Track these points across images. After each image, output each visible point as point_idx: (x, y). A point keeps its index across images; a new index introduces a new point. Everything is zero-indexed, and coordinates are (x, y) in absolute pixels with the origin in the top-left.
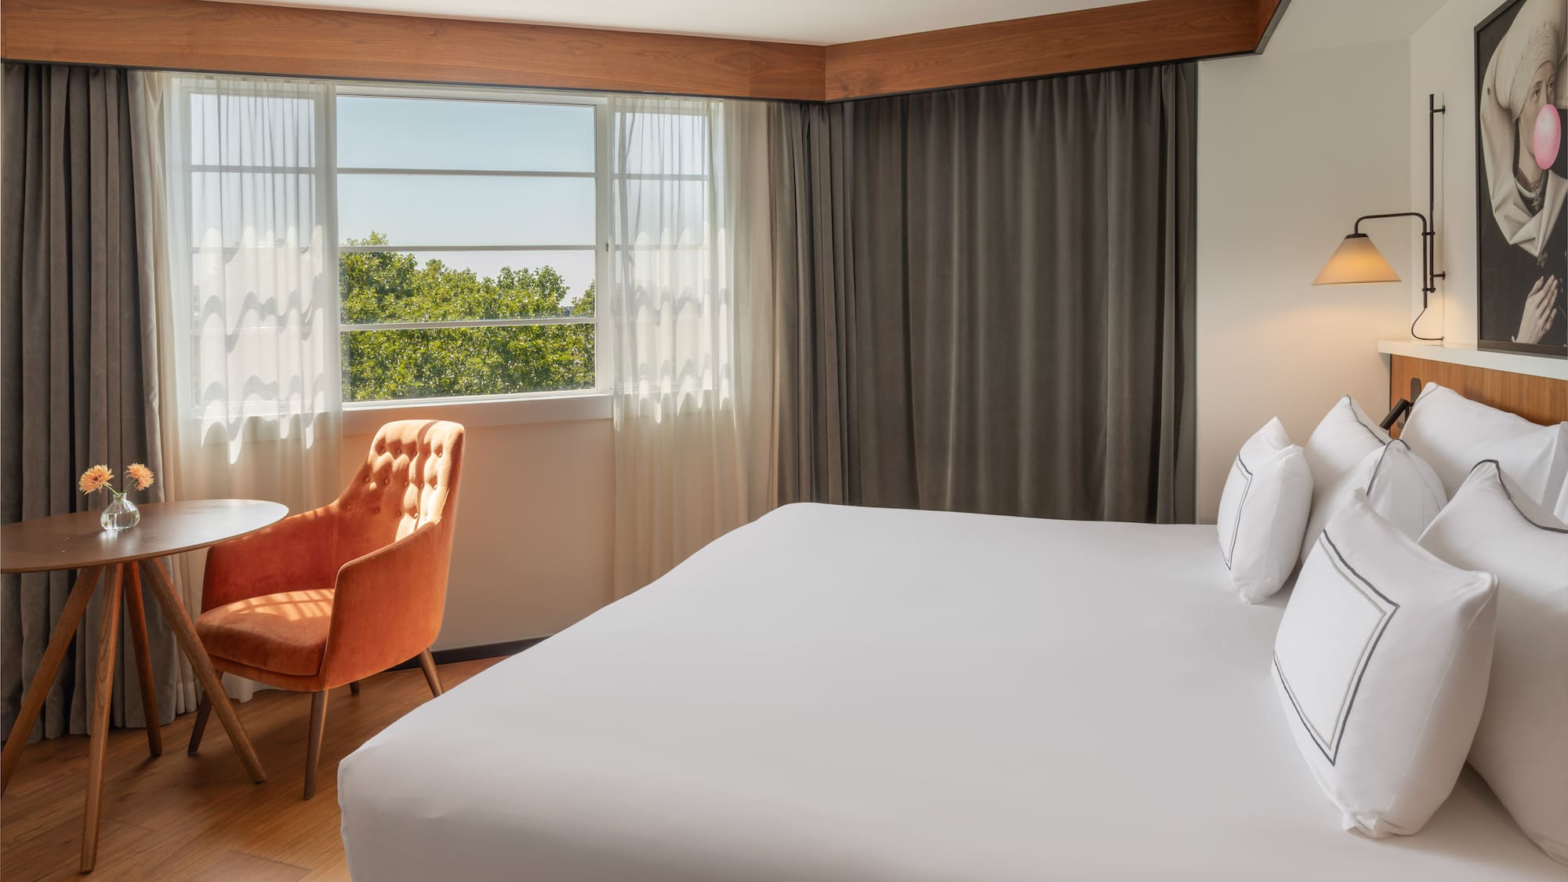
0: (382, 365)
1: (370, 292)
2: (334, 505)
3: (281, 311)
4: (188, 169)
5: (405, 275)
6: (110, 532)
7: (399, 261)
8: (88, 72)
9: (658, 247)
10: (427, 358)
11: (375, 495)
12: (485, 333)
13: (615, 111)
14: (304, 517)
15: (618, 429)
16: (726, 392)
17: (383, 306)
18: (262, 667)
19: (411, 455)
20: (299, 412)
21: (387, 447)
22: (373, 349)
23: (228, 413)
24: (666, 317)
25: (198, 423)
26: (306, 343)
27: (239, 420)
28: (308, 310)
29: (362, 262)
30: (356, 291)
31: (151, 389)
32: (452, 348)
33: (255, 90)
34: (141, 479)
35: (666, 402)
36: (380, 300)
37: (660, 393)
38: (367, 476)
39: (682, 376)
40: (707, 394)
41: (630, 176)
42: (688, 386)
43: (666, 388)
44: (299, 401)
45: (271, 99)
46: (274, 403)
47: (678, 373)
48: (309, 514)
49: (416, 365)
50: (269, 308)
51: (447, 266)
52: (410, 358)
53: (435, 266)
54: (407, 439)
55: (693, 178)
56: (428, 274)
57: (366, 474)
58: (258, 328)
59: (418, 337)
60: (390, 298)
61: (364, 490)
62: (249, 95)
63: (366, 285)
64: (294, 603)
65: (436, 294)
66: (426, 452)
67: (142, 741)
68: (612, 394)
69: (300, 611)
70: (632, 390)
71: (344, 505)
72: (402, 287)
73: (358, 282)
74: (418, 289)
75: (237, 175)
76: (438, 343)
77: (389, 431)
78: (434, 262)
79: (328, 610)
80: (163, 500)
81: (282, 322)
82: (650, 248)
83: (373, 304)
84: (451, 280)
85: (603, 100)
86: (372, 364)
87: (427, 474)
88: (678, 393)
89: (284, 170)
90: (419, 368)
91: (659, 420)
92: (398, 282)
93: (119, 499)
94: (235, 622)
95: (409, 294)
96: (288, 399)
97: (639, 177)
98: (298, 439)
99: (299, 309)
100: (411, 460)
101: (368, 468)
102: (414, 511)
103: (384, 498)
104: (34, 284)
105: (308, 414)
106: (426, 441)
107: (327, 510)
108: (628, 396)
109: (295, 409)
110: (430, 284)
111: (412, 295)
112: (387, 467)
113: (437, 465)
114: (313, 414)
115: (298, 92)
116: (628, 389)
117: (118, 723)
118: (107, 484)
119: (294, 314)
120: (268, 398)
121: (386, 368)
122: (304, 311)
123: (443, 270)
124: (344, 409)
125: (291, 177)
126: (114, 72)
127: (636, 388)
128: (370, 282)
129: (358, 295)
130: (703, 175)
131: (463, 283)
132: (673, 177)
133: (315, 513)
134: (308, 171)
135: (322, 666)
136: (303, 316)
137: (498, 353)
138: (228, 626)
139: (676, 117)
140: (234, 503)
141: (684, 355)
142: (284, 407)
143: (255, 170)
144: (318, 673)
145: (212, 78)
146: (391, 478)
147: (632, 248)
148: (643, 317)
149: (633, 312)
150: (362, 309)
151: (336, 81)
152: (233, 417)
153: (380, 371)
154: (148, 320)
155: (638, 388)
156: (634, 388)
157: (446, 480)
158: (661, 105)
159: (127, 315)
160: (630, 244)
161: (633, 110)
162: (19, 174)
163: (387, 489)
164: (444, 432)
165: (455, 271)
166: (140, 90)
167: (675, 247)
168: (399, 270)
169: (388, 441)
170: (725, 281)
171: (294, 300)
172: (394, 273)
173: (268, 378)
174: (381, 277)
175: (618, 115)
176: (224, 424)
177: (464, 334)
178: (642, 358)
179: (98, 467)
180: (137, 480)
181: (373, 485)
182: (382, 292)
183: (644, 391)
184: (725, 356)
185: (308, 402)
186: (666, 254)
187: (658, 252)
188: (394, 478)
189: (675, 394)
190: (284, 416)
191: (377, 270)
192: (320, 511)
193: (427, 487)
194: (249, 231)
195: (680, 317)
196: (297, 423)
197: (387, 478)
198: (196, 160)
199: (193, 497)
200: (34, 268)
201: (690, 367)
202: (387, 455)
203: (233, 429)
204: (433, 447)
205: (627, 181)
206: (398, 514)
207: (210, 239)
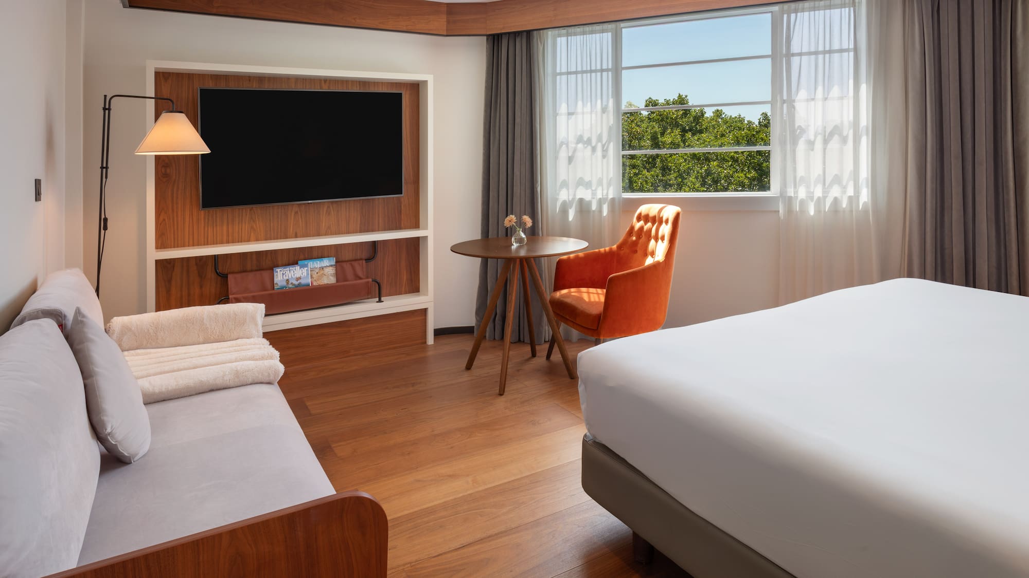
0: (681, 176)
1: (677, 131)
2: (615, 247)
3: (593, 144)
4: (555, 74)
5: (698, 120)
6: (515, 246)
7: (695, 112)
8: (516, 34)
9: (813, 99)
10: (708, 173)
11: (635, 244)
12: (747, 157)
13: (783, 14)
14: (599, 251)
15: (782, 218)
16: (865, 197)
17: (685, 140)
18: (574, 321)
19: (653, 224)
20: (601, 197)
21: (642, 218)
22: (676, 167)
23: (568, 196)
24: (819, 145)
25: (556, 200)
26: (605, 160)
27: (573, 199)
28: (606, 143)
29: (673, 113)
30: (669, 131)
31: (537, 182)
32: (726, 166)
33: (583, 32)
34: (527, 223)
35: (819, 202)
36: (683, 136)
37: (813, 196)
38: (632, 233)
39: (831, 185)
40: (850, 198)
41: (793, 55)
42: (835, 192)
43: (818, 192)
44: (601, 191)
45: (590, 35)
46: (589, 191)
47: (827, 184)
48: (602, 250)
49: (702, 177)
50: (589, 141)
51: (726, 113)
52: (698, 172)
53: (718, 114)
54: (652, 214)
55: (841, 51)
56: (713, 119)
57: (631, 231)
58: (584, 153)
59: (703, 160)
60: (689, 135)
61: (630, 240)
62: (581, 35)
63: (675, 127)
64: (588, 293)
65: (717, 132)
66: (661, 222)
67: (528, 349)
68: (779, 195)
69: (589, 297)
70: (793, 193)
71: (619, 247)
72: (696, 128)
73: (670, 125)
74: (706, 129)
75: (575, 76)
76: (715, 163)
77: (643, 209)
78: (718, 111)
79: (602, 299)
80: (541, 235)
81: (594, 149)
82: (807, 100)
83: (678, 139)
84: (727, 122)
85: (776, 8)
86: (675, 175)
87: (660, 234)
88: (827, 196)
89: (596, 71)
90: (704, 179)
91: (812, 213)
92: (694, 124)
93: (519, 231)
94: (563, 298)
95: (701, 132)
96: (596, 190)
97: (800, 54)
98: (600, 211)
99: (602, 143)
100: (653, 226)
101: (632, 228)
102: (653, 254)
103: (639, 245)
104: (495, 133)
105: (604, 198)
106: (661, 216)
107: (611, 249)
108: (790, 198)
109: (599, 196)
110: (713, 126)
111: (703, 133)
112: (641, 228)
113: (666, 230)
114: (607, 198)
115: (603, 30)
116: (790, 192)
117: (522, 339)
118: (514, 224)
119: (599, 146)
120: (587, 189)
121: (683, 178)
122: (604, 142)
123: (723, 116)
124: (623, 196)
125: (599, 74)
126: (525, 33)
127: (796, 192)
128: (677, 125)
129: (670, 133)
130: (849, 48)
131: (736, 124)
132: (824, 52)
133: (605, 250)
134: (607, 70)
135: (600, 325)
136: (603, 146)
137: (755, 170)
138: (562, 299)
139: (828, 11)
140: (572, 240)
141: (832, 171)
142: (594, 194)
143: (583, 72)
144: (598, 328)
145: (564, 29)
146: (643, 235)
147: (794, 101)
148: (801, 146)
149: (795, 142)
150: (672, 142)
151: (620, 22)
152: (571, 198)
153: (680, 180)
154: (536, 149)
155: (797, 192)
156: (794, 192)
157: (669, 238)
158: (816, 5)
159: (528, 147)
160: (793, 99)
161: (796, 11)
162: (491, 84)
163: (641, 241)
164: (670, 212)
165: (731, 116)
166: (535, 40)
167: (826, 99)
168: (695, 117)
169: (643, 214)
170: (865, 119)
171: (599, 138)
172: (692, 119)
173: (587, 179)
174: (683, 122)
175: (785, 16)
176: (568, 201)
177: (732, 158)
178: (801, 172)
179: (511, 216)
180: (525, 223)
181: (634, 238)
182: (684, 131)
183: (802, 193)
184: (865, 172)
185: (605, 192)
186: (819, 104)
187: (813, 103)
188: (645, 234)
189: (825, 197)
190: (594, 198)
191: (682, 118)
192: (607, 249)
193: (660, 241)
194: (580, 103)
195: (829, 146)
196: (600, 202)
197: (641, 235)
198: (558, 71)
199: (554, 235)
200: (495, 126)
201: (837, 180)
202: (642, 223)
203: (571, 202)
204: (664, 219)
205: (792, 58)
206: (645, 255)
207: (563, 108)
